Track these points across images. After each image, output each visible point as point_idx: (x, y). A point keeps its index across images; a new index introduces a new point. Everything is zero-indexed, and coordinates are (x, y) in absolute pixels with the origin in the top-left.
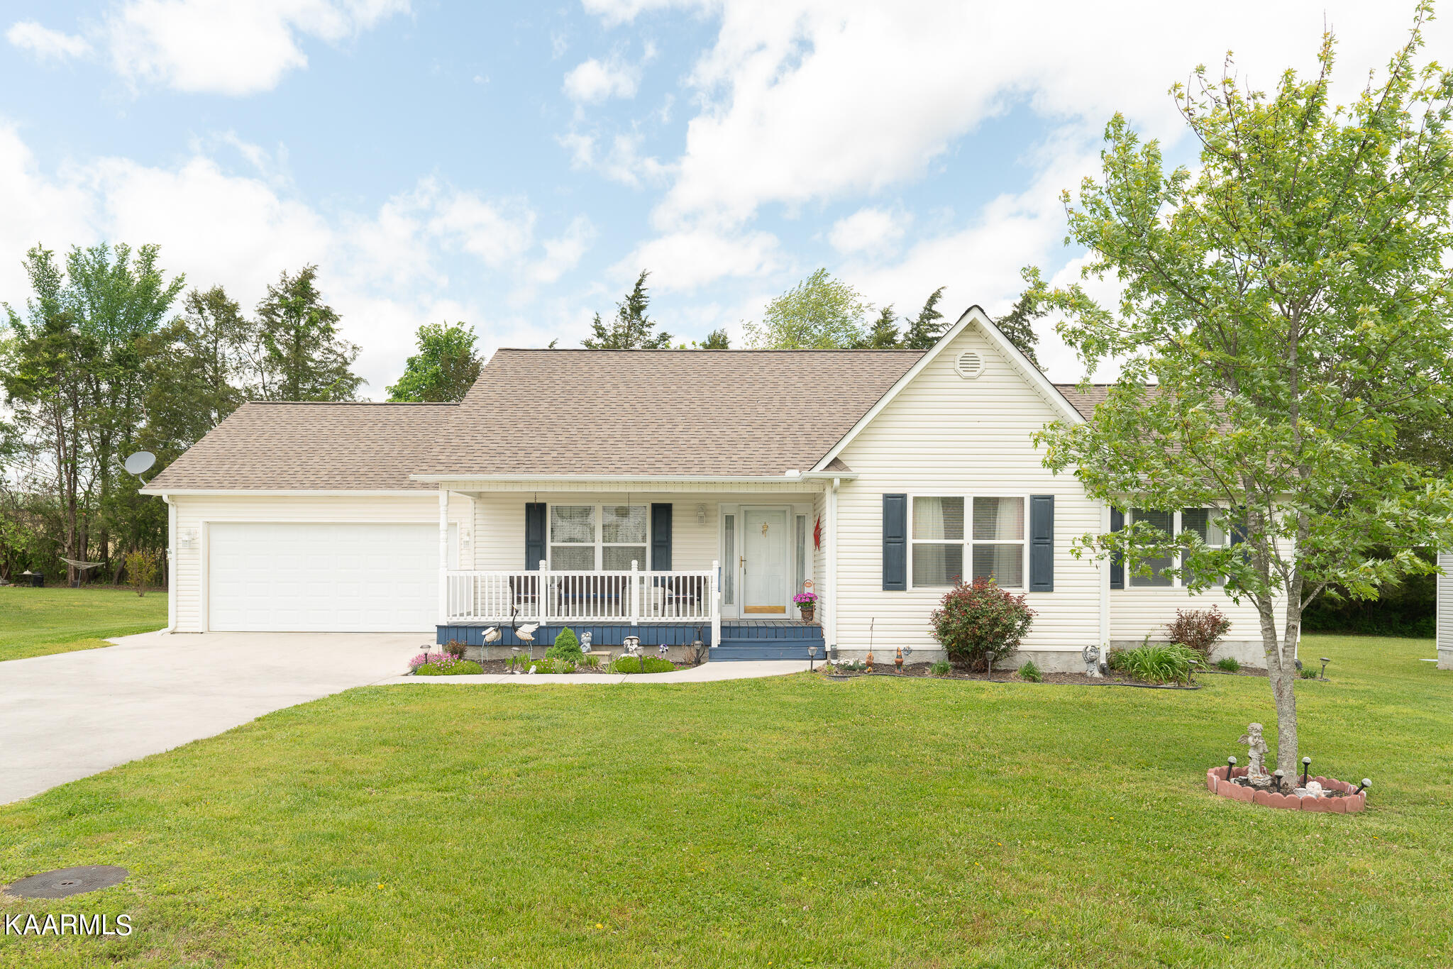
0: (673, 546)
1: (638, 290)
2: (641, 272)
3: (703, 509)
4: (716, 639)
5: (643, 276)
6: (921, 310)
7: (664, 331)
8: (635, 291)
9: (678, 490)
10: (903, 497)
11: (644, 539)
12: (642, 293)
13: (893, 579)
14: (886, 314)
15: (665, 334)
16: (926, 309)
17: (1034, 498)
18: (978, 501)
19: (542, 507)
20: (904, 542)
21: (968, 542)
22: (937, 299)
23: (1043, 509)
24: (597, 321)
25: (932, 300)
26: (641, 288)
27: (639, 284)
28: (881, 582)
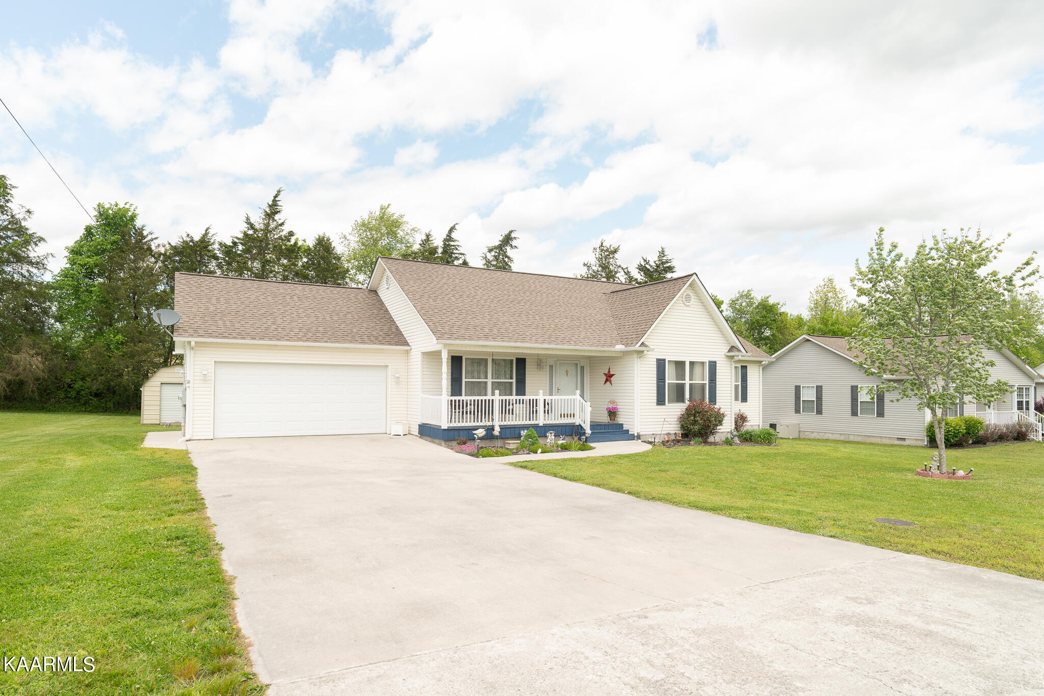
0: (526, 382)
1: (275, 201)
2: (278, 189)
3: (540, 362)
4: (588, 431)
5: (279, 191)
6: (445, 236)
7: (291, 230)
8: (273, 201)
9: (528, 352)
10: (664, 360)
11: (511, 378)
12: (278, 203)
13: (661, 401)
14: (428, 236)
15: (292, 232)
16: (447, 236)
17: (710, 362)
18: (690, 362)
19: (460, 358)
20: (665, 382)
21: (687, 382)
22: (454, 230)
23: (713, 365)
24: (248, 219)
25: (452, 230)
26: (277, 199)
27: (276, 196)
28: (655, 401)
